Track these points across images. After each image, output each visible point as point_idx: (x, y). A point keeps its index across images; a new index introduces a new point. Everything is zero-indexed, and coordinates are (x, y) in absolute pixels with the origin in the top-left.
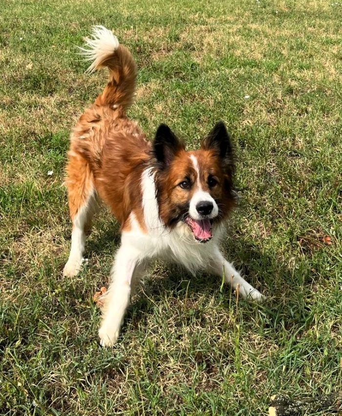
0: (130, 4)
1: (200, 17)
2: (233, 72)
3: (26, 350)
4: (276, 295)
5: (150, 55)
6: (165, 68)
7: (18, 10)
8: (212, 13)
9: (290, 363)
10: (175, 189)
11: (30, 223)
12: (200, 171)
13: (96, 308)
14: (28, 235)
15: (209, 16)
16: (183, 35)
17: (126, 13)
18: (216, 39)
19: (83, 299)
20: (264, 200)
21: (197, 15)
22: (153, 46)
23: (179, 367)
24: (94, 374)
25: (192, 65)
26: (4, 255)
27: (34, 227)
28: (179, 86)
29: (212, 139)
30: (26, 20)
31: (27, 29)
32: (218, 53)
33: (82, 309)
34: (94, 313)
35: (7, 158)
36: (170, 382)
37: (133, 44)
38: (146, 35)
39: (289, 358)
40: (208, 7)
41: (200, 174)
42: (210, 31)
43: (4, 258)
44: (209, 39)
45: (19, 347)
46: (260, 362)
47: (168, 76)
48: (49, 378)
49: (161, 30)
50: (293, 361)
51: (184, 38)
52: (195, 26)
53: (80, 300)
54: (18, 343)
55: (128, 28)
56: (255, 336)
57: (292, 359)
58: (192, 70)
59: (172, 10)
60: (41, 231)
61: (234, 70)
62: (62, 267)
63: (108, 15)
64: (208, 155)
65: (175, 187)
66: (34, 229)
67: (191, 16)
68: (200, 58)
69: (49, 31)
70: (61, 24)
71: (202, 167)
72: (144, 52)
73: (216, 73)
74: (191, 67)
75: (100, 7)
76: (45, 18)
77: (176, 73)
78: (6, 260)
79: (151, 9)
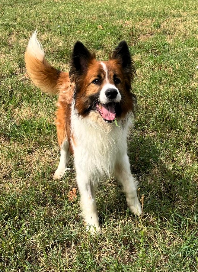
0: (133, 3)
1: (178, 11)
2: (192, 50)
3: (20, 223)
4: (188, 205)
5: (138, 37)
6: (146, 46)
7: (62, 8)
8: (187, 9)
9: (187, 252)
10: (90, 85)
11: (40, 144)
12: (108, 72)
13: (67, 201)
14: (37, 151)
15: (185, 11)
16: (163, 24)
17: (128, 9)
18: (185, 27)
19: (61, 195)
20: (195, 139)
21: (176, 10)
22: (141, 31)
23: (111, 246)
24: (56, 243)
25: (165, 44)
26: (20, 163)
27: (42, 146)
28: (152, 58)
29: (116, 53)
30: (65, 14)
31: (64, 19)
32: (185, 36)
33: (59, 201)
34: (66, 204)
35: (35, 102)
36: (104, 254)
37: (129, 30)
38: (139, 24)
39: (186, 249)
40: (185, 5)
41: (108, 74)
42: (182, 21)
43: (20, 164)
44: (181, 27)
45: (16, 220)
46: (166, 249)
47: (147, 52)
48: (30, 242)
49: (149, 21)
50: (189, 251)
51: (163, 26)
52: (173, 18)
53: (59, 195)
54: (16, 218)
55: (128, 19)
56: (168, 231)
57: (189, 250)
58: (164, 48)
59: (159, 7)
60: (46, 149)
61: (193, 48)
62: (53, 172)
63: (117, 11)
64: (114, 63)
65: (90, 84)
66: (42, 147)
67: (172, 11)
68: (172, 40)
69: (78, 21)
70: (86, 17)
71: (109, 70)
72: (135, 35)
73: (180, 50)
74: (164, 46)
75: (113, 5)
76: (77, 13)
77: (153, 50)
78: (21, 166)
79: (146, 6)
